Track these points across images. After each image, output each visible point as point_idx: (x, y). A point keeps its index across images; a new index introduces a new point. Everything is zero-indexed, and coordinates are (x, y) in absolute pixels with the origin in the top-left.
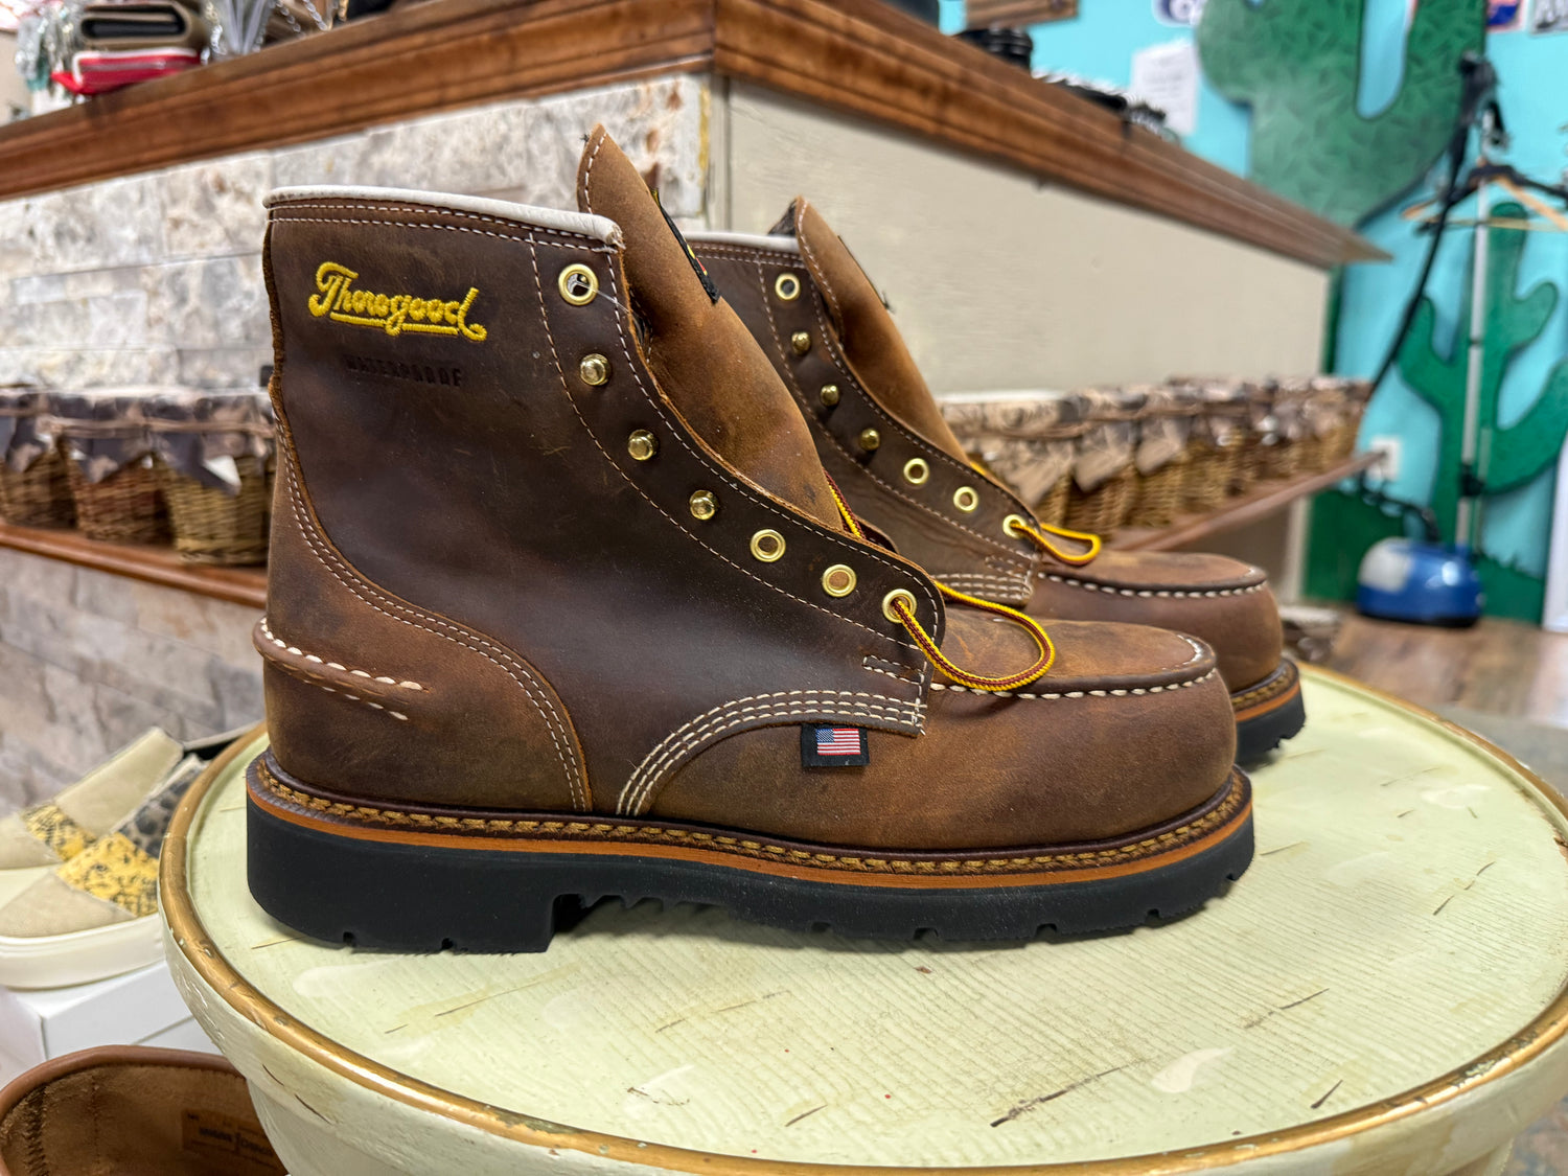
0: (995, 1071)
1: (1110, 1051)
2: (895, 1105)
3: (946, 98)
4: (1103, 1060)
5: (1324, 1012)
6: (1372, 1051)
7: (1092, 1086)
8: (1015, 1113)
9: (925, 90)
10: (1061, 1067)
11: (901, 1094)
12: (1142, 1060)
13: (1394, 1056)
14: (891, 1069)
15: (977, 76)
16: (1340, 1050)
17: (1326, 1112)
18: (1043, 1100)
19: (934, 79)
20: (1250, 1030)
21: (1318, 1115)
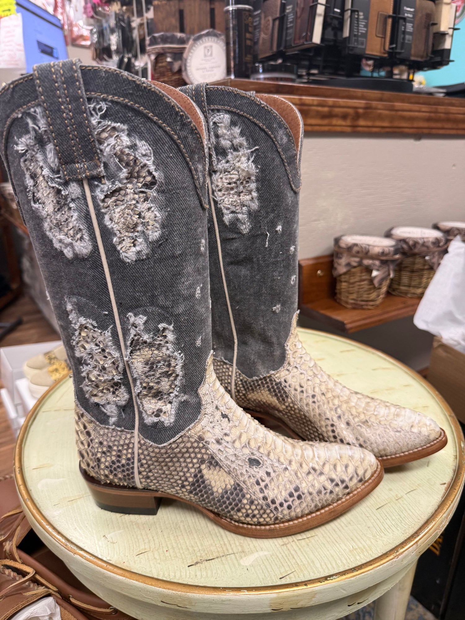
0: (200, 548)
1: (236, 546)
2: (167, 554)
3: (357, 116)
4: (232, 549)
5: (310, 544)
6: (313, 562)
7: (223, 558)
8: (197, 563)
9: (344, 117)
10: (219, 549)
11: (171, 551)
12: (243, 552)
13: (318, 565)
14: (173, 541)
15: (374, 103)
16: (303, 560)
17: (283, 582)
18: (207, 560)
19: (351, 111)
20: (282, 547)
21: (279, 583)
